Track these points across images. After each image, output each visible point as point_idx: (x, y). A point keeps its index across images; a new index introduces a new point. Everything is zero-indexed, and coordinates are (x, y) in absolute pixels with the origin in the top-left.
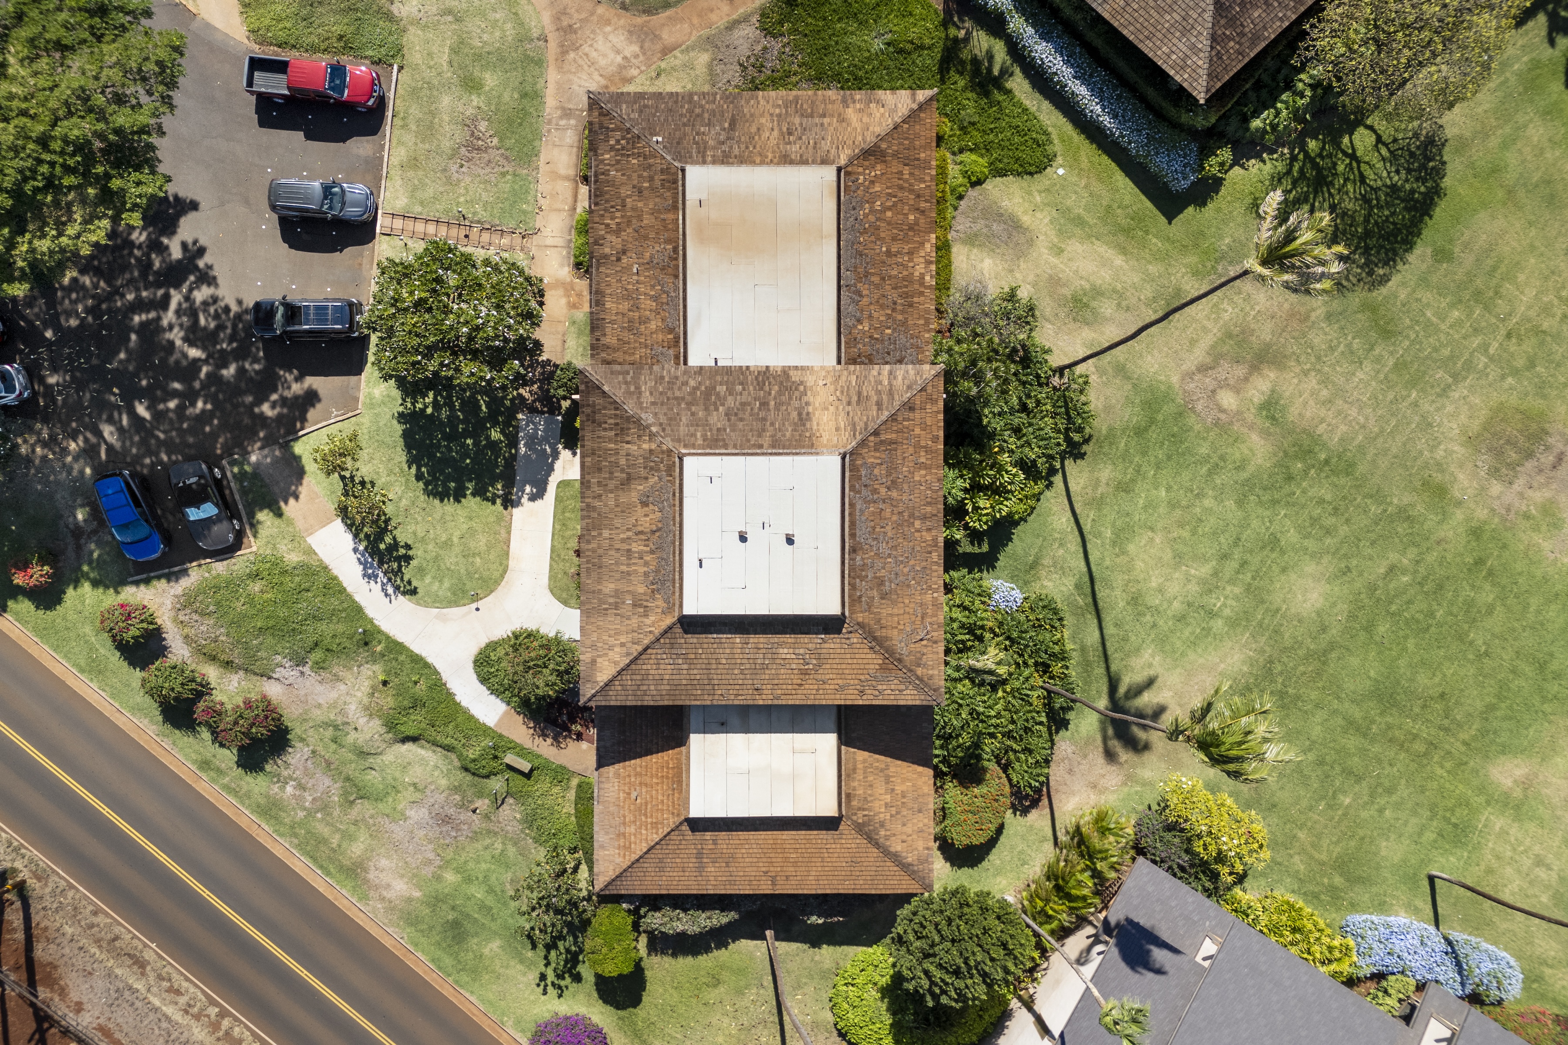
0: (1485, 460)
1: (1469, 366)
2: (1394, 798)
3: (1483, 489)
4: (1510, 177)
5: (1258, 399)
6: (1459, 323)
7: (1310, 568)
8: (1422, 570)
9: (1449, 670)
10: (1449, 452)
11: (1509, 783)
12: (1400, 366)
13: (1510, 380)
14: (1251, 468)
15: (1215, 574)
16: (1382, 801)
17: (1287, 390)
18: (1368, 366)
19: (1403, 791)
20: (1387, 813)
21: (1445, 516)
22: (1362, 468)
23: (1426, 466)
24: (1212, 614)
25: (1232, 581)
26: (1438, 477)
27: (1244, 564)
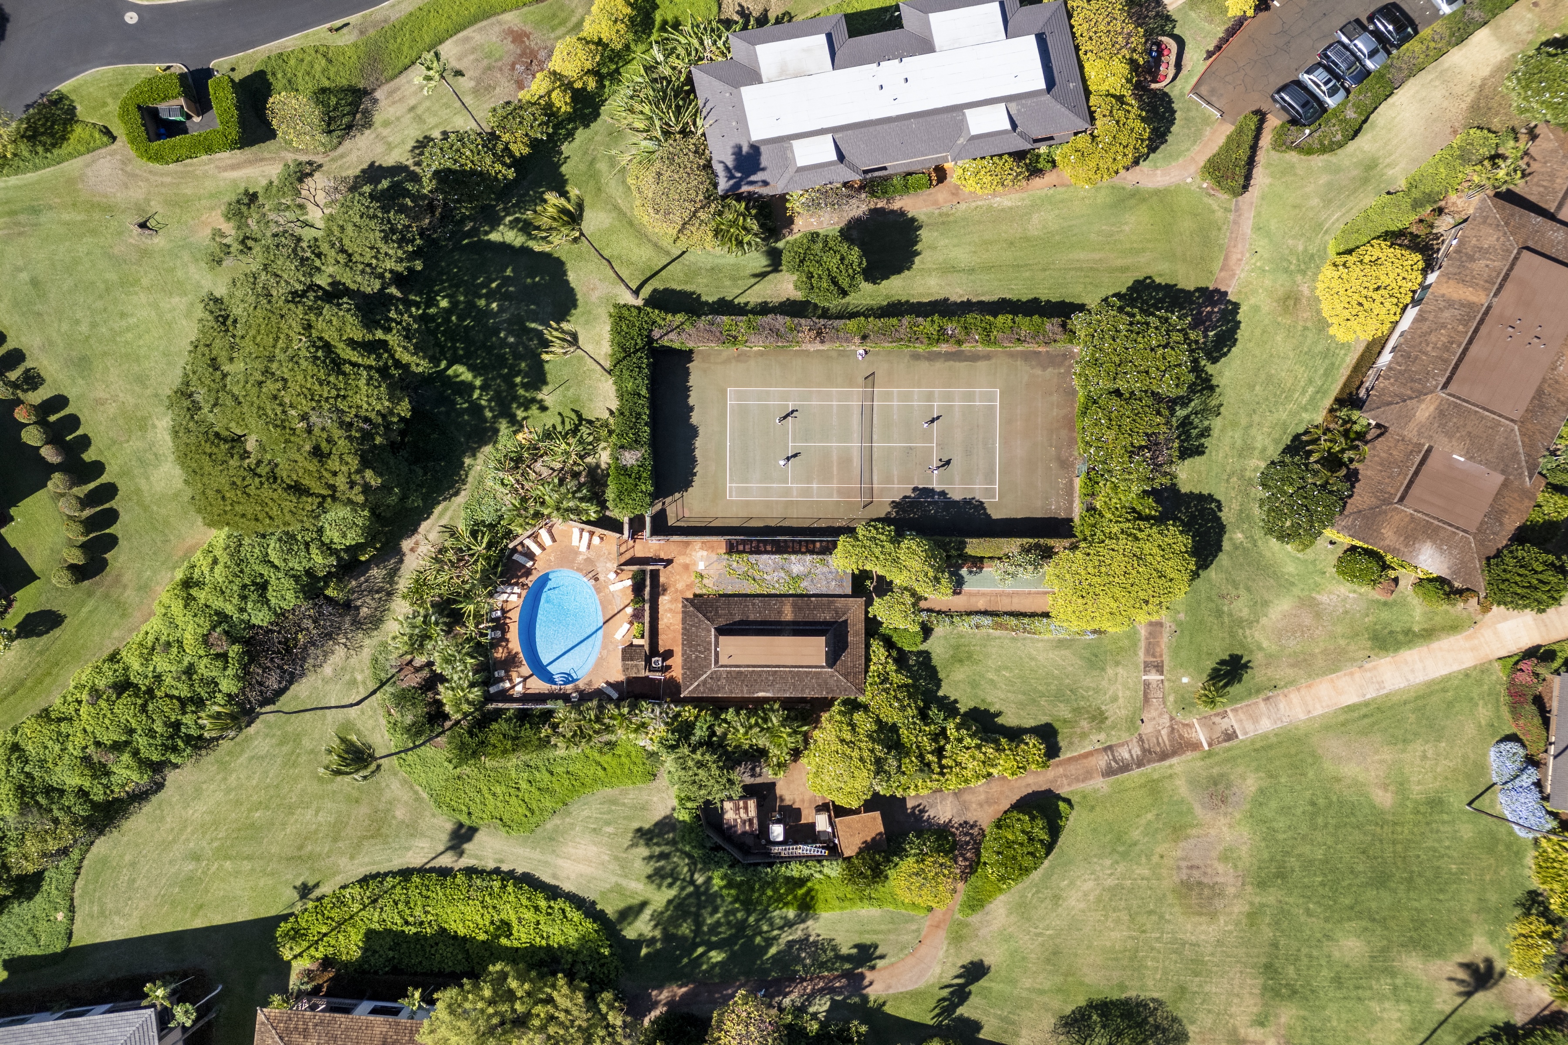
0: (1218, 903)
1: (1174, 941)
2: (1436, 845)
3: (1235, 896)
4: (1059, 979)
5: (1260, 1030)
6: (1154, 959)
7: (1336, 954)
8: (1301, 901)
9: (1347, 857)
10: (1226, 923)
11: (1389, 795)
12: (1196, 974)
13: (1167, 917)
14: (1302, 1013)
15: (1371, 999)
16: (1442, 851)
17: (1246, 1019)
18: (1207, 989)
19: (1430, 843)
20: (1447, 843)
21: (1263, 905)
22: (1263, 960)
23: (1242, 930)
24: (1395, 988)
25: (1371, 988)
26: (1244, 921)
27: (1357, 988)
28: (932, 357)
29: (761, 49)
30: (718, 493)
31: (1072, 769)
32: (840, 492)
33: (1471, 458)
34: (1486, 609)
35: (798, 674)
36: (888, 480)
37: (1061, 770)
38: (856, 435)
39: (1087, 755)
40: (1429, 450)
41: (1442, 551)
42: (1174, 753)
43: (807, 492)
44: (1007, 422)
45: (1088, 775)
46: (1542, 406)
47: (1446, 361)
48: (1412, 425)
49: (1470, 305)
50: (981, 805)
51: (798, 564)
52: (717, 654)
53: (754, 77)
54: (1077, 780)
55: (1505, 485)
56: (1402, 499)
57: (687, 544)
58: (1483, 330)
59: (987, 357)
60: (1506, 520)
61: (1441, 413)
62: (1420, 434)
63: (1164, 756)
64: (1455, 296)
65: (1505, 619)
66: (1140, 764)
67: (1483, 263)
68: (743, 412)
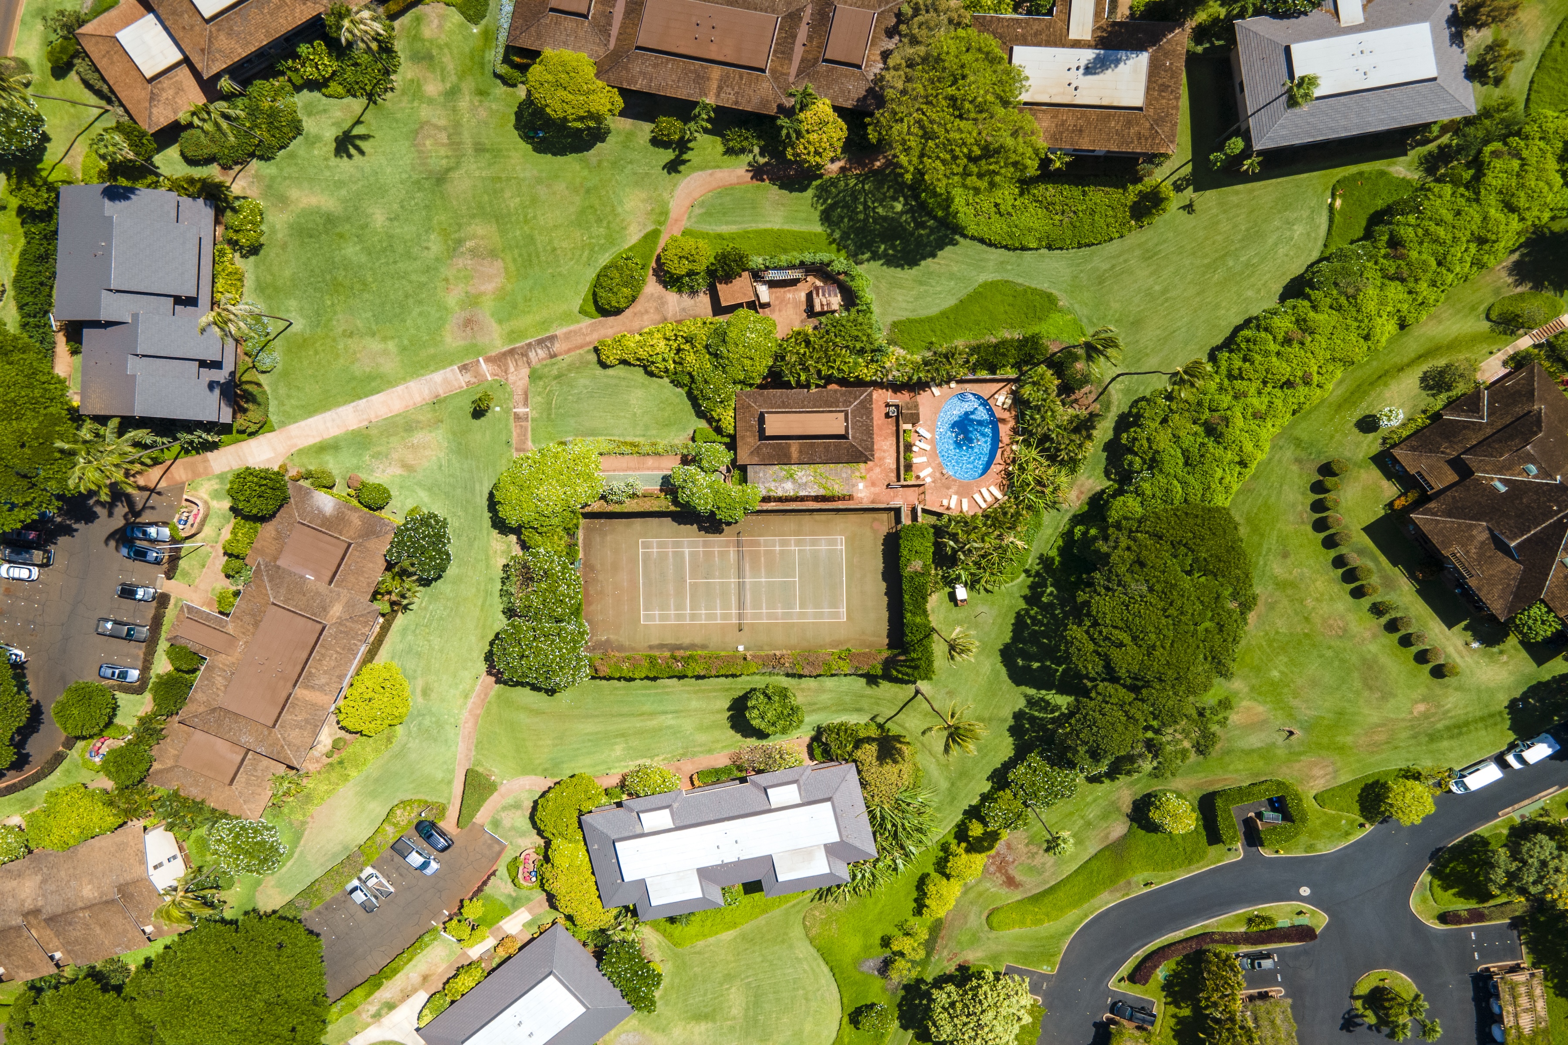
16: (309, 290)
20: (306, 295)
28: (693, 646)
29: (826, 870)
30: (851, 542)
31: (579, 340)
32: (757, 544)
33: (302, 577)
34: (283, 467)
35: (785, 408)
36: (722, 554)
37: (588, 339)
38: (748, 586)
39: (569, 351)
40: (330, 582)
41: (318, 508)
42: (505, 354)
43: (783, 543)
44: (634, 599)
45: (568, 336)
46: (254, 616)
47: (322, 646)
48: (344, 600)
49: (307, 687)
50: (647, 312)
51: (788, 488)
52: (846, 420)
53: (831, 850)
54: (575, 332)
55: (276, 559)
56: (349, 545)
57: (873, 502)
58: (299, 668)
59: (651, 647)
60: (273, 533)
61: (325, 609)
62: (339, 594)
63: (512, 352)
64: (318, 694)
65: (268, 460)
66: (529, 345)
67: (299, 718)
68: (834, 604)
